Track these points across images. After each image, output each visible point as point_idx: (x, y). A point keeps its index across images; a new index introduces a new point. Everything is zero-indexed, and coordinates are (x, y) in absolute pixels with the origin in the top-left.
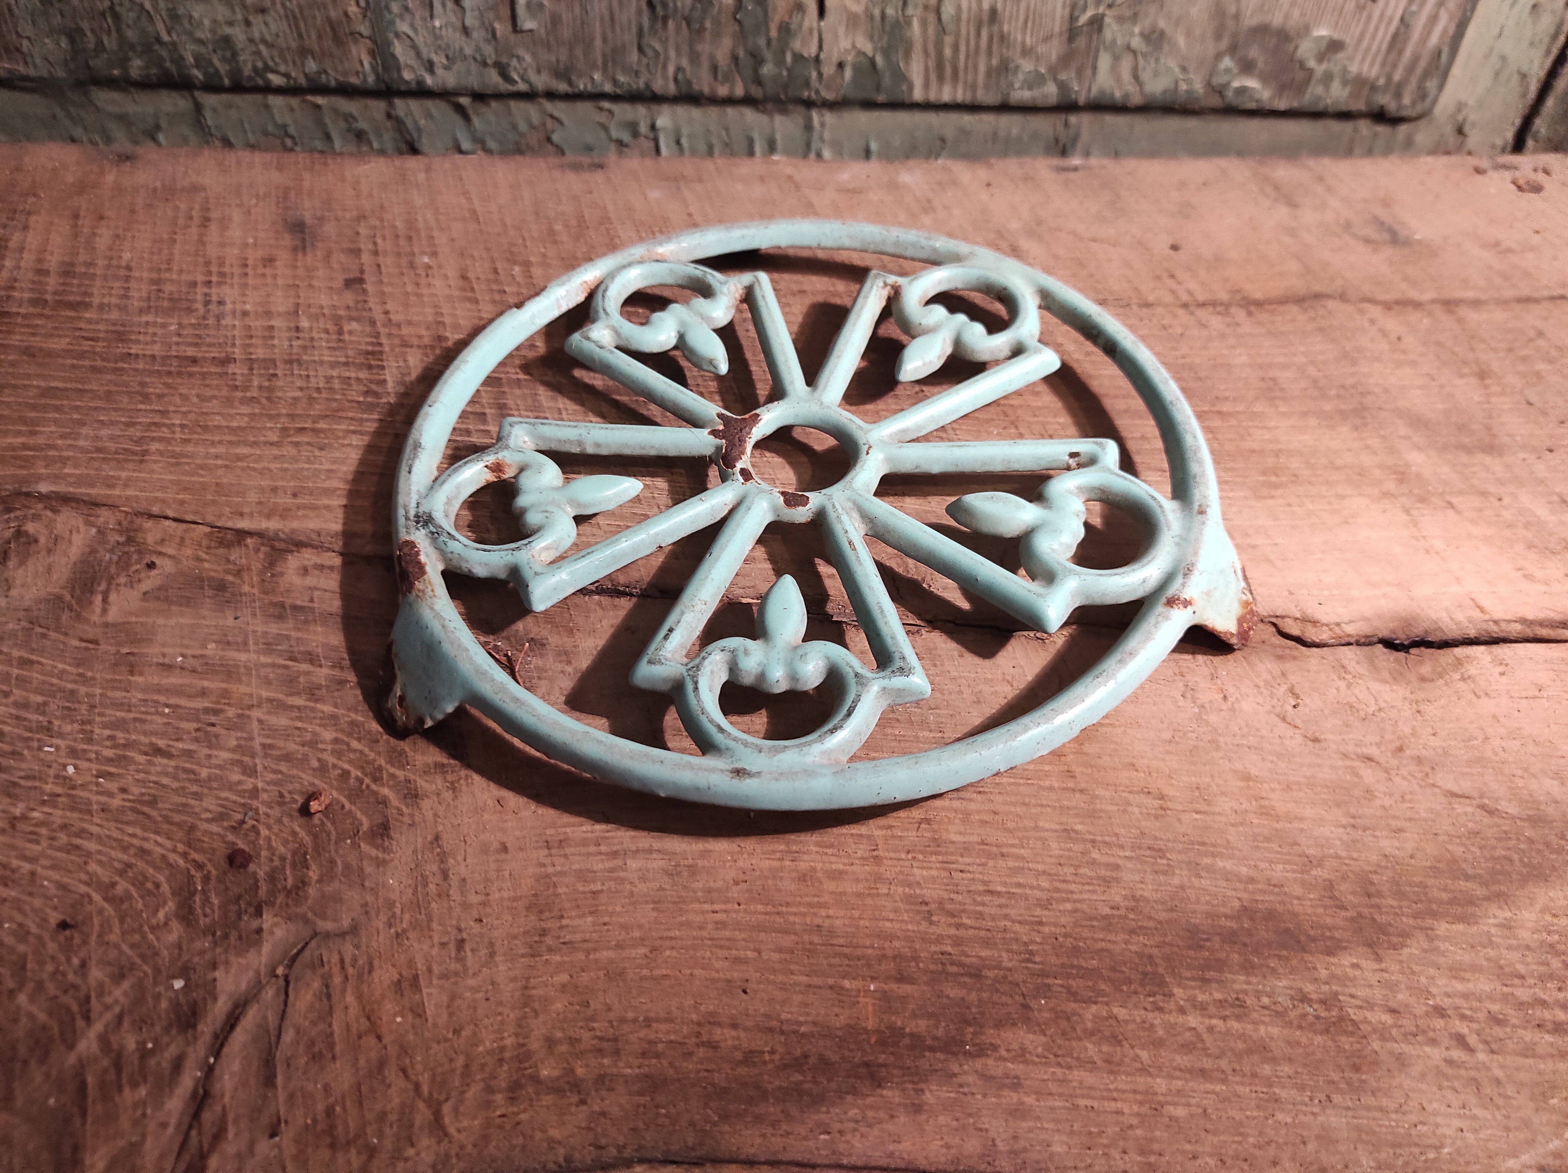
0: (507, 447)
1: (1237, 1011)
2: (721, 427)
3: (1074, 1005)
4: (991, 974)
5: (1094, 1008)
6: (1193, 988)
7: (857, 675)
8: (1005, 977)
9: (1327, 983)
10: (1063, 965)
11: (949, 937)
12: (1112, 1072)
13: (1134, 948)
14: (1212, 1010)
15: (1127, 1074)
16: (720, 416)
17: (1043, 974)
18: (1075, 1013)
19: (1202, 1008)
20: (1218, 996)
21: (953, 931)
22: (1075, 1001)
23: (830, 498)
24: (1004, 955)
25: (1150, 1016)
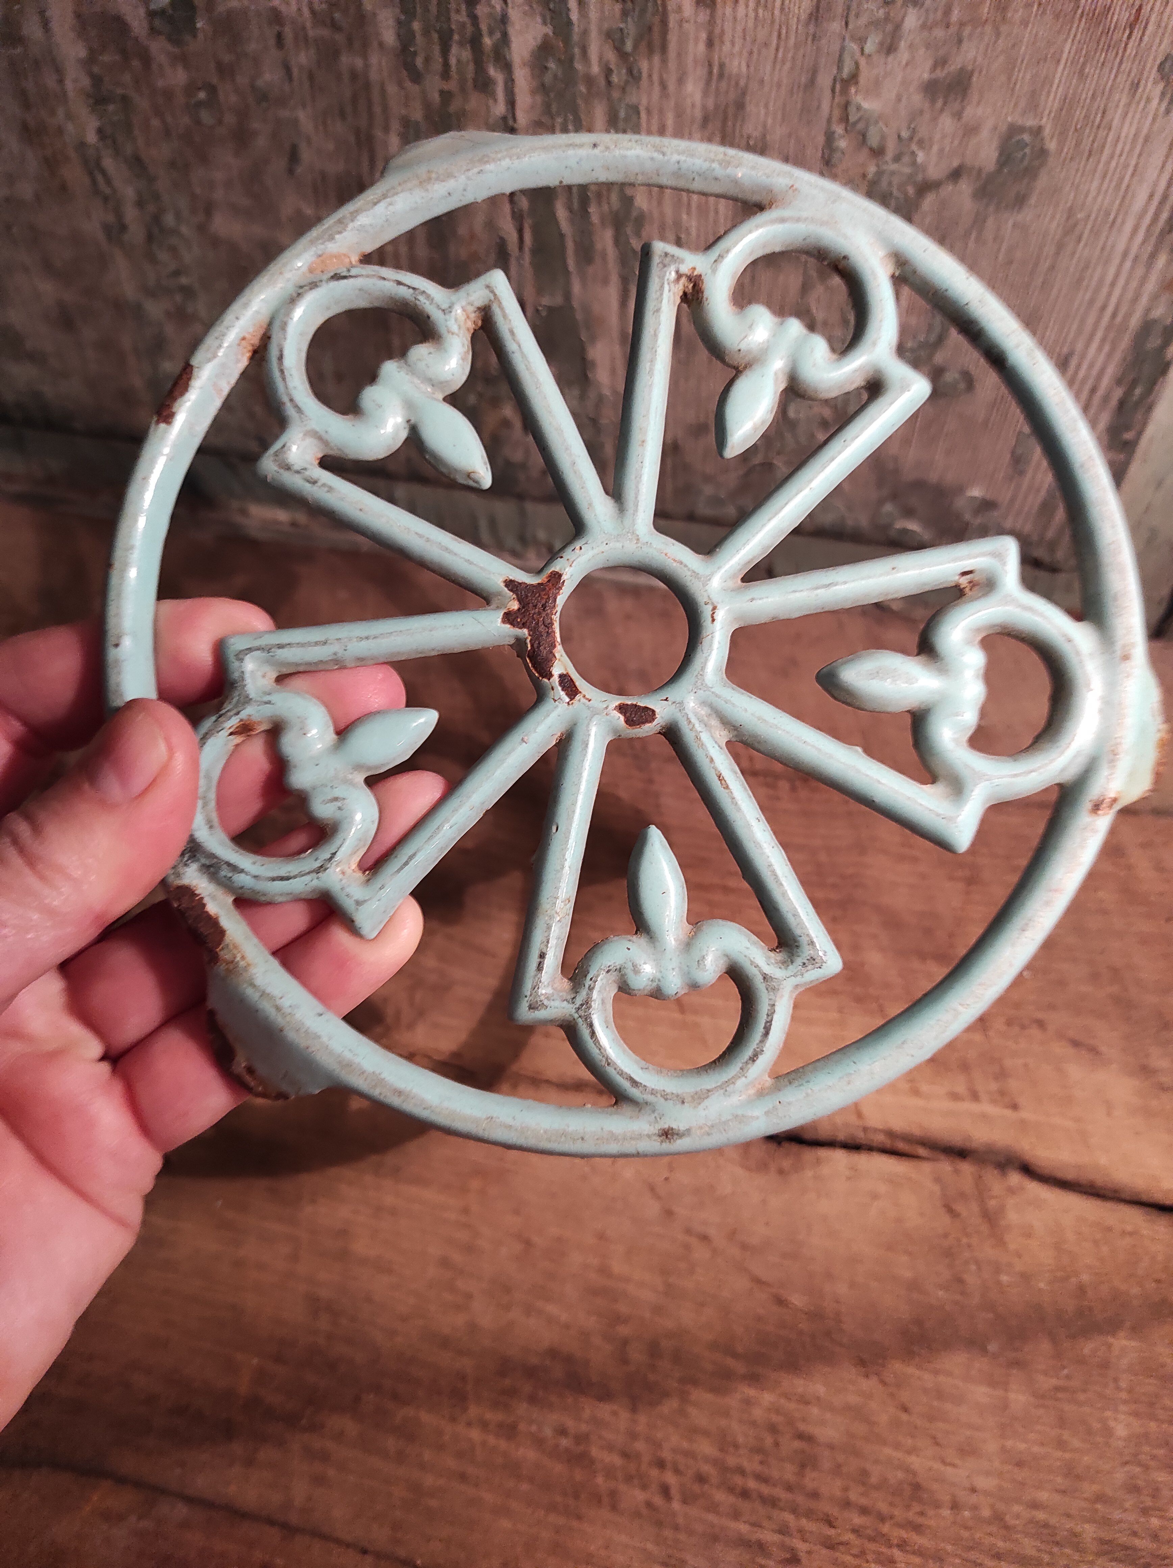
0: (247, 700)
2: (515, 606)
7: (765, 977)
16: (510, 584)
23: (680, 705)
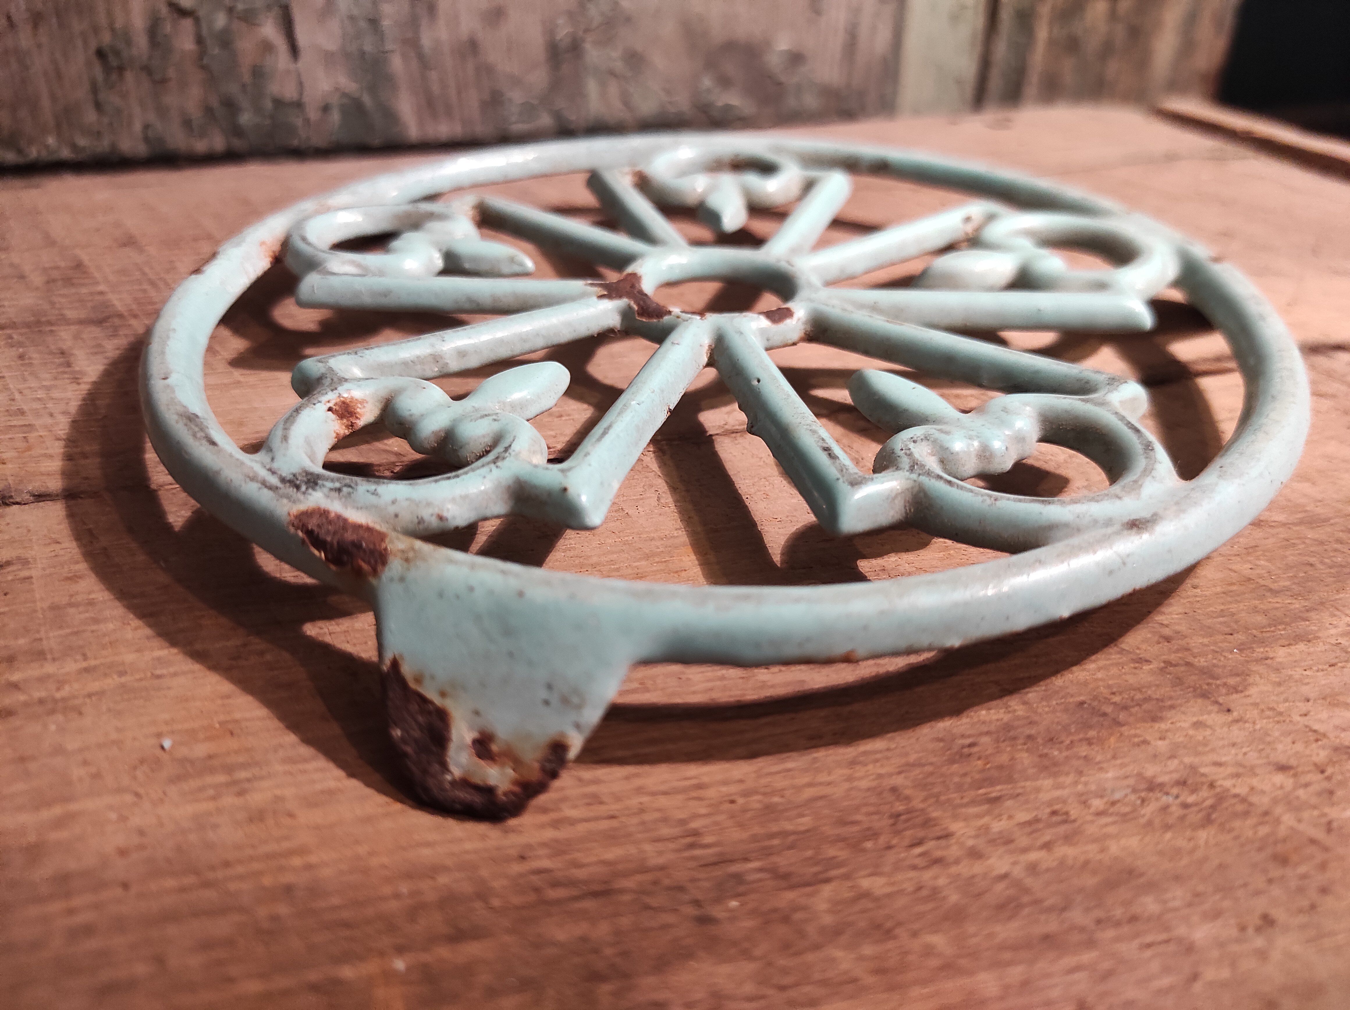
1: (1062, 829)
3: (790, 895)
4: (629, 883)
5: (827, 890)
6: (979, 816)
8: (655, 883)
9: (1172, 757)
10: (755, 838)
11: (544, 845)
12: (892, 988)
13: (864, 784)
14: (1024, 841)
15: (924, 982)
17: (722, 861)
18: (796, 908)
19: (1006, 840)
20: (1023, 816)
21: (549, 834)
22: (792, 887)
24: (648, 847)
25: (927, 876)
